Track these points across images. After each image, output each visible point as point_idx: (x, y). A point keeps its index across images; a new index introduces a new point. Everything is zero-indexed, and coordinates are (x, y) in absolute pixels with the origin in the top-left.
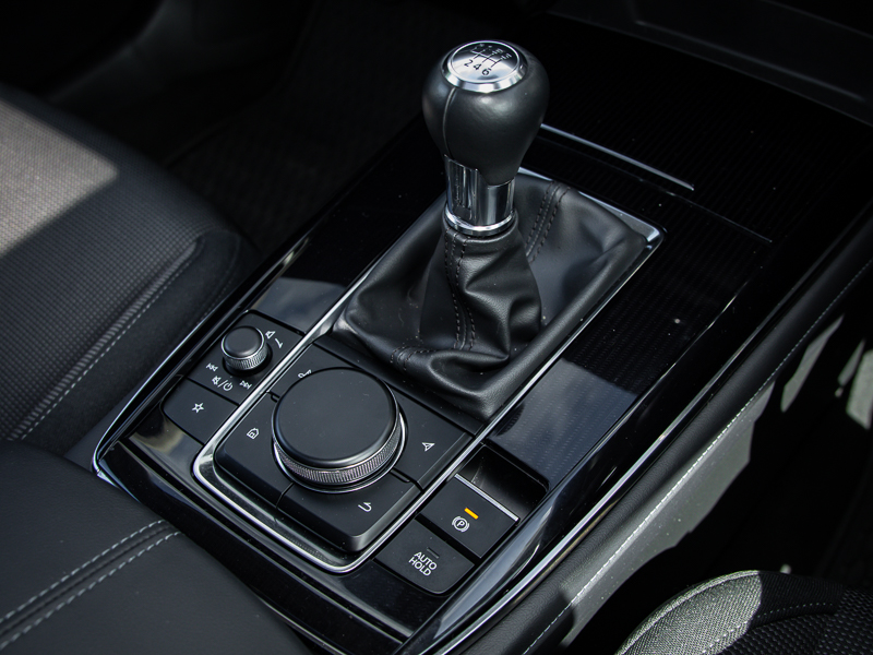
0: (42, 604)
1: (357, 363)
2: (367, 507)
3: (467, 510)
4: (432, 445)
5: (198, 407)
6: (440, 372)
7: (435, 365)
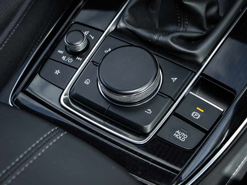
0: (9, 173)
1: (132, 43)
2: (149, 112)
3: (198, 108)
4: (176, 79)
5: (57, 72)
6: (175, 43)
7: (172, 40)
